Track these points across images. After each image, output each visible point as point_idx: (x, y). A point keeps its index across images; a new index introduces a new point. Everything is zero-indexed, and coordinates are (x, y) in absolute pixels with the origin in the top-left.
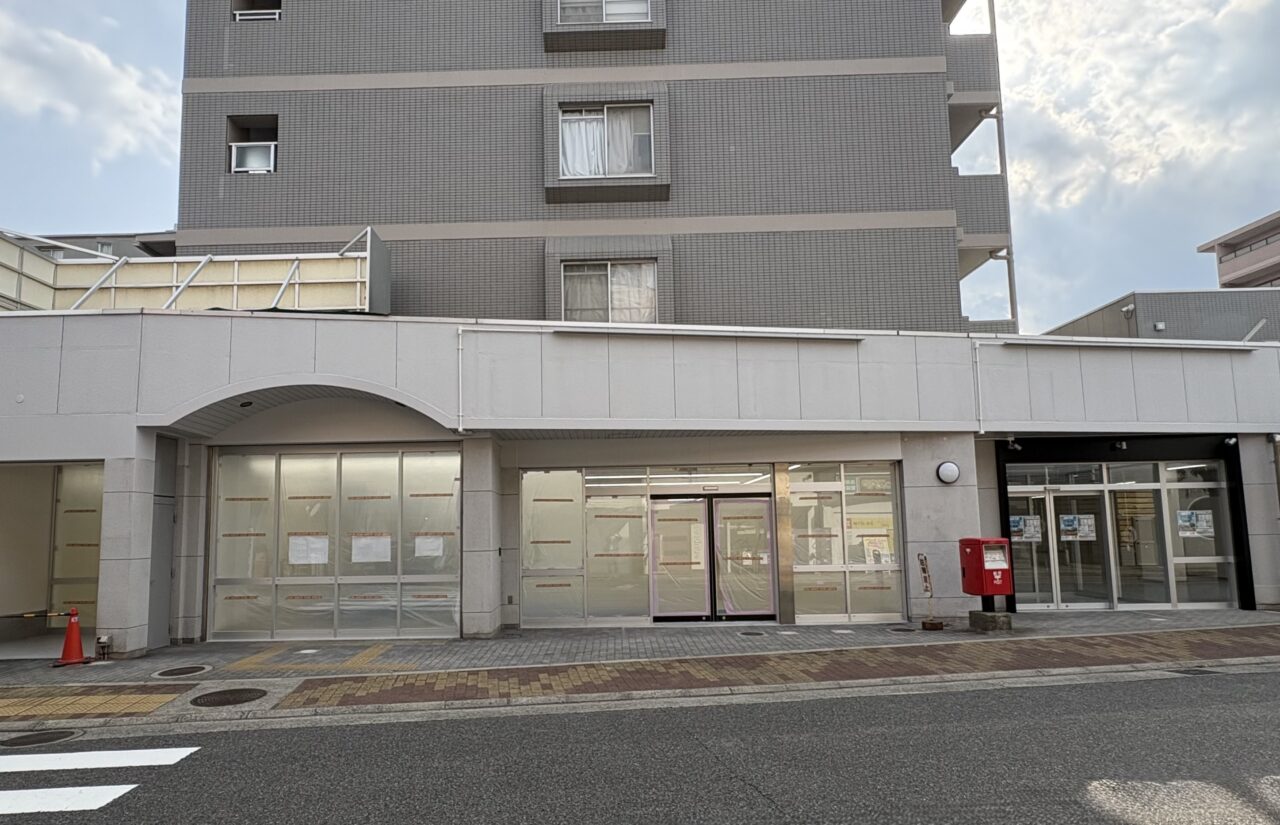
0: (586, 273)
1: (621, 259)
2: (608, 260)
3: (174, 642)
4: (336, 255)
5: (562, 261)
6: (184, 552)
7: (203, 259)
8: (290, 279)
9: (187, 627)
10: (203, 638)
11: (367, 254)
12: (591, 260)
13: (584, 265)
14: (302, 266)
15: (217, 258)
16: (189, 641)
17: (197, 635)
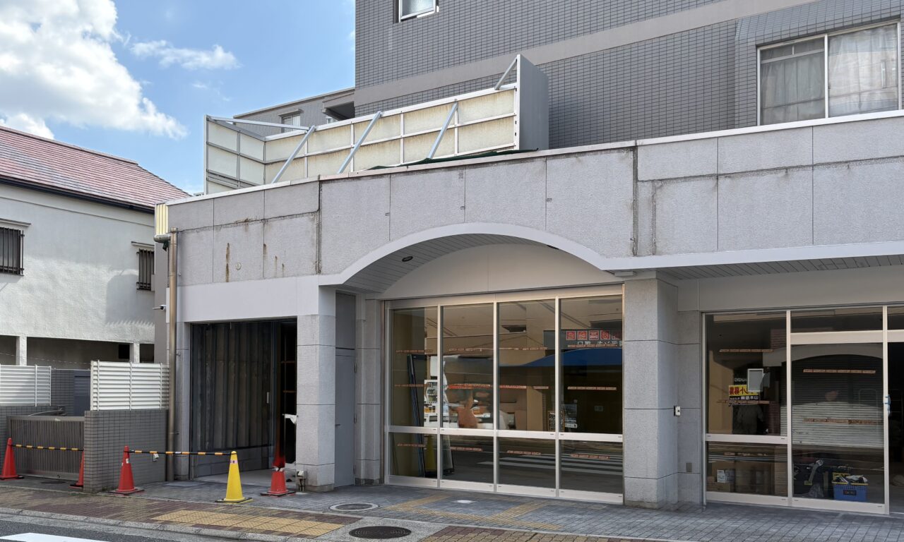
0: (794, 55)
1: (843, 28)
2: (825, 32)
3: (358, 481)
4: (492, 90)
5: (758, 46)
6: (363, 401)
7: (373, 116)
8: (448, 124)
9: (368, 467)
10: (382, 480)
11: (517, 85)
12: (799, 37)
13: (791, 46)
14: (461, 107)
15: (386, 113)
16: (369, 482)
17: (376, 477)
